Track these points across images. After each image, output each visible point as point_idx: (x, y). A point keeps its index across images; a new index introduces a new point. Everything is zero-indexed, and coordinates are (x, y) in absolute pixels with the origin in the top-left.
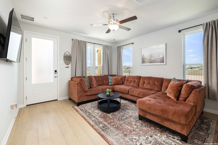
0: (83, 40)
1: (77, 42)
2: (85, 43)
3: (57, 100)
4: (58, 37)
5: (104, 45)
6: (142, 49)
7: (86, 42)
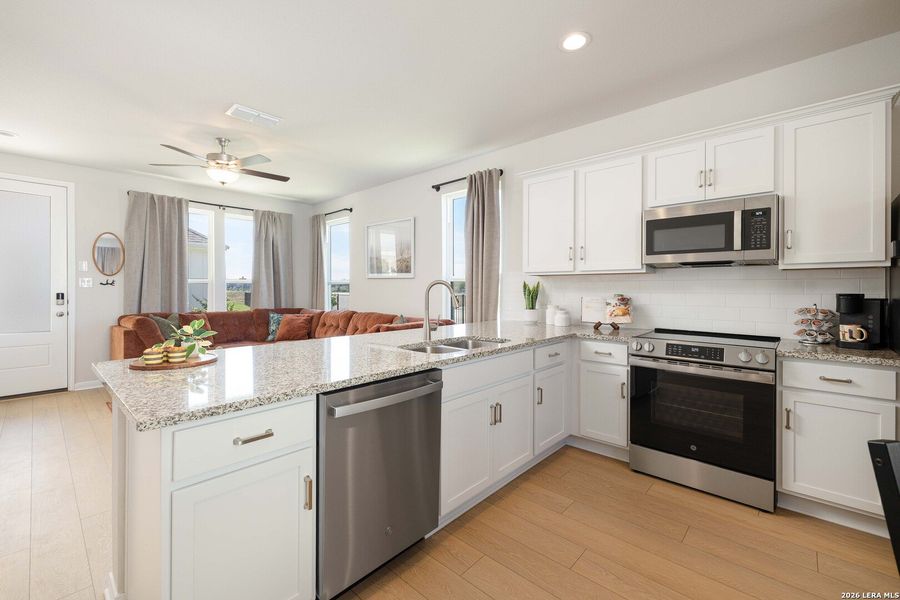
0: (172, 195)
1: (147, 202)
2: (178, 205)
3: (66, 389)
4: (71, 186)
5: (257, 211)
6: (370, 230)
7: (184, 202)
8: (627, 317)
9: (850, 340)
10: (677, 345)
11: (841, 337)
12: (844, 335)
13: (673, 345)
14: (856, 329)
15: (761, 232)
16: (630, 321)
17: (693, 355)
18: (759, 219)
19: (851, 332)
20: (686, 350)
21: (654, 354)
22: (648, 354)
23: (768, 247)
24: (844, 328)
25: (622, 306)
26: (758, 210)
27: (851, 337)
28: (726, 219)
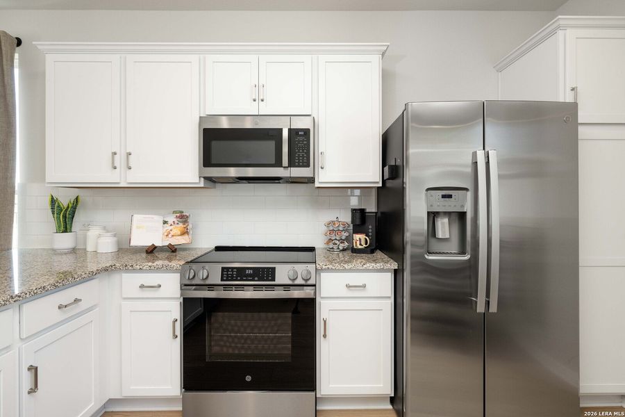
8: (186, 237)
9: (360, 247)
10: (233, 268)
11: (354, 245)
12: (356, 243)
13: (228, 269)
14: (363, 237)
15: (303, 150)
16: (188, 241)
17: (248, 277)
18: (301, 138)
19: (360, 239)
20: (241, 273)
21: (208, 282)
22: (202, 283)
23: (308, 166)
24: (357, 237)
25: (181, 225)
26: (301, 130)
27: (361, 244)
28: (275, 134)
